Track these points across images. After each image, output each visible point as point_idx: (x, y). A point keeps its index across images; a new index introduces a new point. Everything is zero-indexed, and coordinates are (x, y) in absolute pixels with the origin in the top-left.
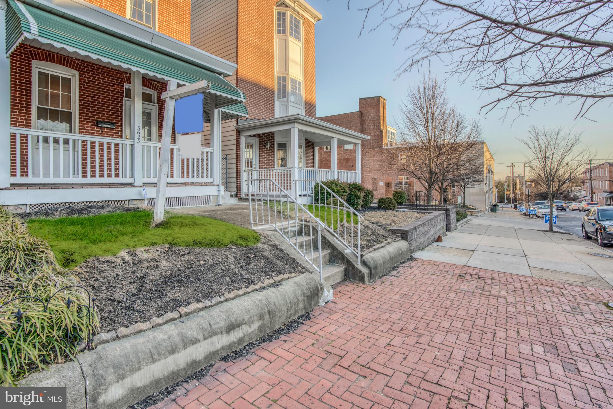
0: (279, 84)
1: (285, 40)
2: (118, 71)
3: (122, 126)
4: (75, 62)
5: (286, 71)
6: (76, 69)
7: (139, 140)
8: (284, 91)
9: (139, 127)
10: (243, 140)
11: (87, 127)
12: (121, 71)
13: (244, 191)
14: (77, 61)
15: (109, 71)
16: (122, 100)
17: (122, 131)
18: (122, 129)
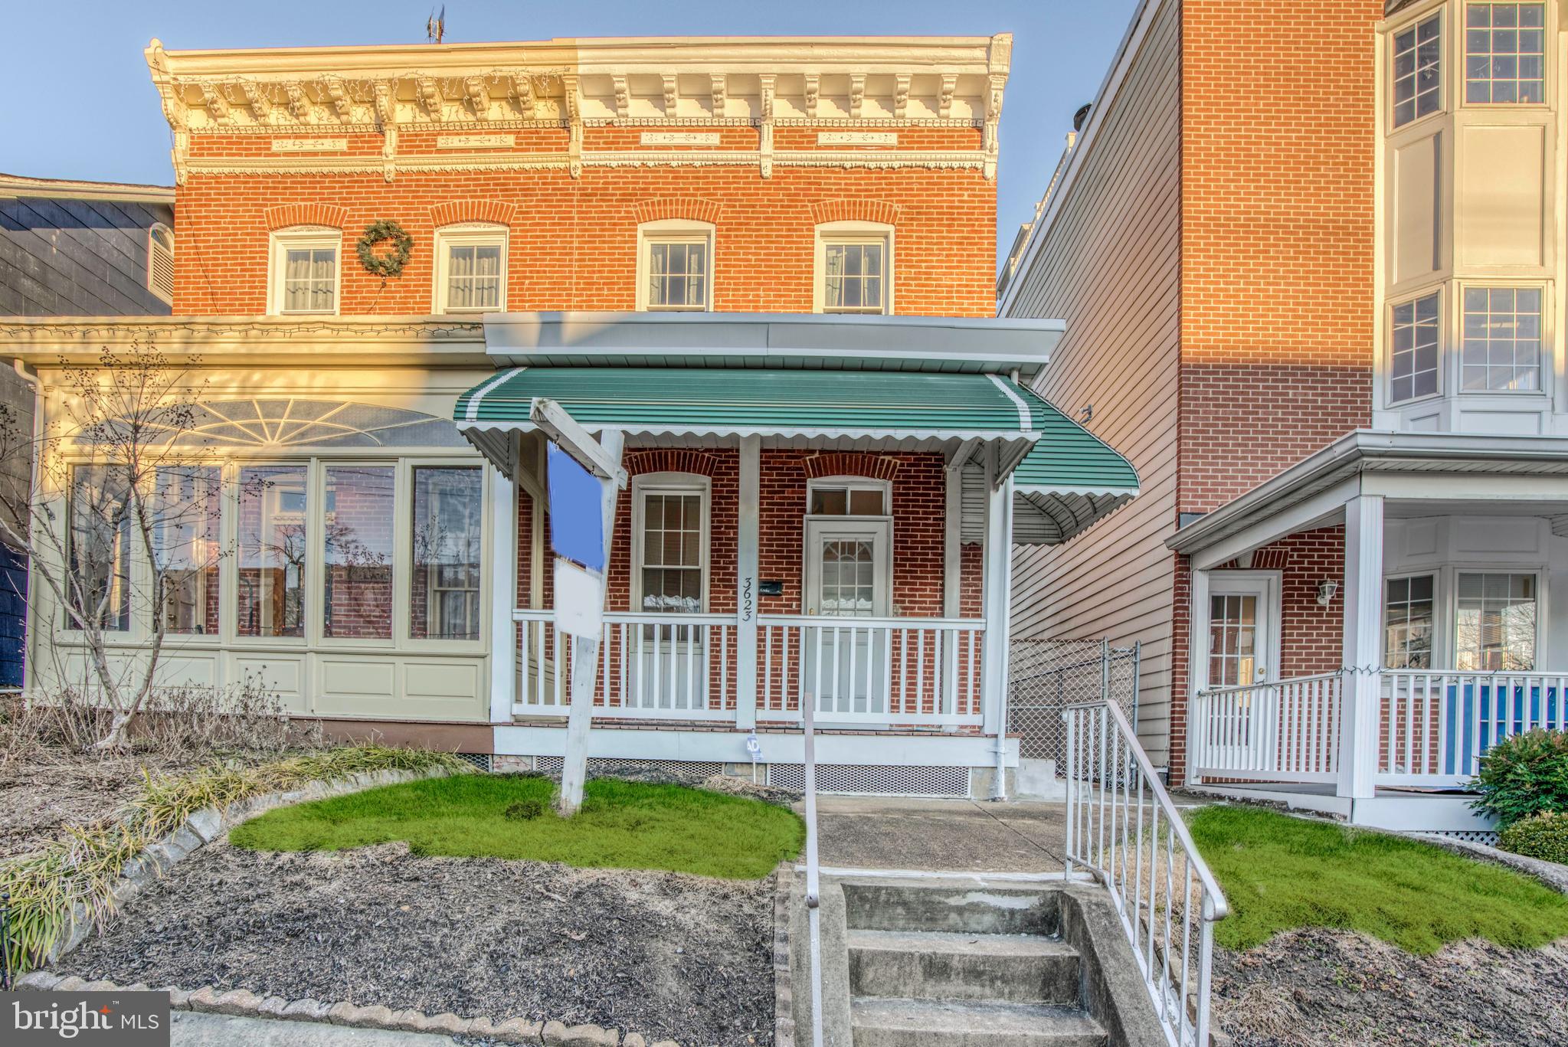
0: (1402, 339)
1: (1437, 137)
2: (793, 451)
3: (800, 587)
4: (703, 457)
5: (1436, 267)
6: (704, 474)
7: (748, 614)
8: (1428, 358)
9: (748, 579)
10: (1201, 589)
11: (724, 598)
12: (799, 451)
13: (1195, 764)
14: (707, 455)
15: (773, 457)
16: (801, 522)
17: (800, 600)
18: (800, 593)
